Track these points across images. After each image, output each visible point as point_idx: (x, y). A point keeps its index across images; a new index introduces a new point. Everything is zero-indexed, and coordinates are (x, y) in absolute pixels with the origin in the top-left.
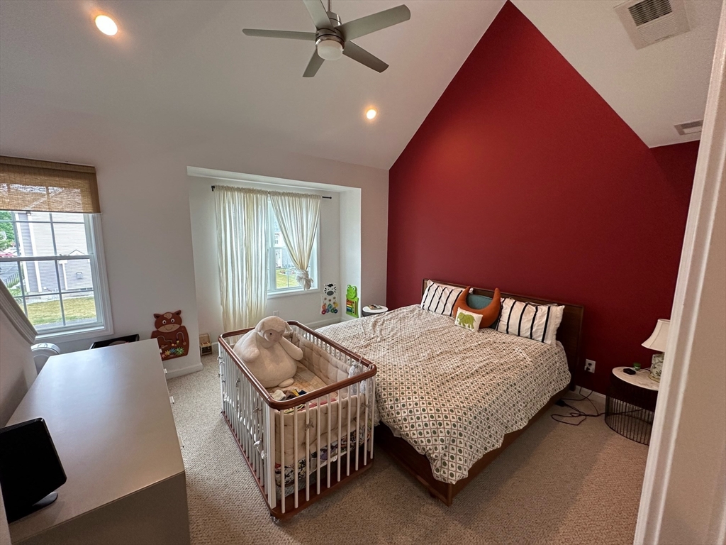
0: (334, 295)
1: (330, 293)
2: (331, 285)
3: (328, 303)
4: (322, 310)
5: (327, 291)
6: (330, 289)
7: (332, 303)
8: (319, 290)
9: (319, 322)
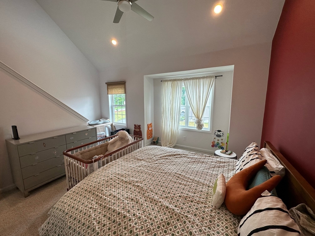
0: (222, 138)
1: (219, 136)
2: (219, 131)
3: (216, 142)
4: (212, 144)
5: (216, 134)
6: (219, 133)
7: (220, 142)
8: (211, 132)
9: (209, 150)
